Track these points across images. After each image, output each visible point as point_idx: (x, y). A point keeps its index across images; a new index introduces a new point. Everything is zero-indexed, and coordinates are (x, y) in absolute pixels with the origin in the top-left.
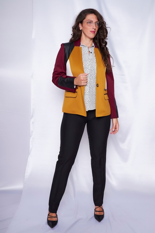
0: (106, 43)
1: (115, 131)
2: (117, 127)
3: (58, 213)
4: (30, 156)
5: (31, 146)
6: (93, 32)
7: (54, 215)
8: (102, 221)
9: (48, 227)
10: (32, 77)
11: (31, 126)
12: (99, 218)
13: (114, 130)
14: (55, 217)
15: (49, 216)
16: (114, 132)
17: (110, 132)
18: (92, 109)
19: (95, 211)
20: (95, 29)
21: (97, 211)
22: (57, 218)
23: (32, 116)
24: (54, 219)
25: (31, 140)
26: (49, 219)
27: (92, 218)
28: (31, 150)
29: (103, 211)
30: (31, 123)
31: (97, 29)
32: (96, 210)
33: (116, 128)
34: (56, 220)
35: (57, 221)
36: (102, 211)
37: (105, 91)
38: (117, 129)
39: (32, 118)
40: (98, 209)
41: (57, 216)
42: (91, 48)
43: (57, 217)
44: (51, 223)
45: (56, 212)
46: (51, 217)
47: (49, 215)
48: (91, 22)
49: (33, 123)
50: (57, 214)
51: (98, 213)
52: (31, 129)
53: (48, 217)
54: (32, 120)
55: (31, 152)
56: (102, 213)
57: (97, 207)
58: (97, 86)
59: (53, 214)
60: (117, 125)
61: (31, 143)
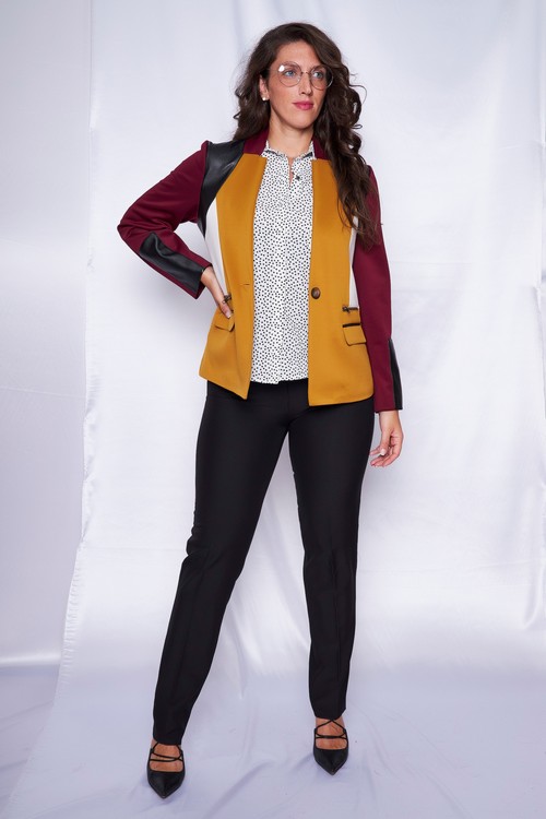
0: (357, 142)
1: (387, 454)
2: (396, 441)
3: (184, 745)
4: (82, 545)
5: (86, 510)
6: (305, 104)
7: (170, 750)
8: (340, 771)
9: (150, 794)
10: (89, 264)
11: (88, 438)
12: (331, 759)
13: (383, 452)
14: (176, 759)
15: (153, 757)
16: (385, 458)
17: (371, 458)
18: (295, 378)
19: (317, 735)
20: (310, 95)
21: (322, 737)
22: (183, 761)
23: (91, 403)
24: (172, 767)
25: (87, 488)
26: (155, 767)
27: (306, 760)
28: (87, 523)
29: (344, 735)
30: (86, 428)
31: (318, 95)
32: (320, 731)
33: (391, 445)
34: (180, 770)
35: (183, 772)
36: (340, 737)
37: (346, 313)
38: (396, 449)
39: (89, 410)
40: (326, 730)
41: (182, 754)
42: (302, 162)
43: (180, 758)
44: (159, 781)
45: (178, 743)
46: (162, 759)
47: (152, 751)
48: (293, 70)
49: (93, 428)
50: (183, 747)
51: (326, 744)
52: (88, 450)
53: (150, 760)
54: (91, 419)
55: (85, 530)
56: (340, 745)
57: (322, 721)
58: (315, 294)
59: (169, 747)
60: (396, 434)
61: (85, 498)
